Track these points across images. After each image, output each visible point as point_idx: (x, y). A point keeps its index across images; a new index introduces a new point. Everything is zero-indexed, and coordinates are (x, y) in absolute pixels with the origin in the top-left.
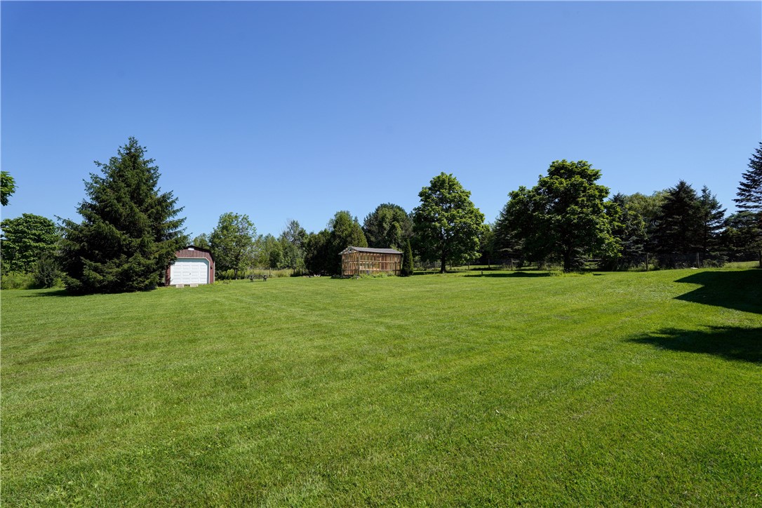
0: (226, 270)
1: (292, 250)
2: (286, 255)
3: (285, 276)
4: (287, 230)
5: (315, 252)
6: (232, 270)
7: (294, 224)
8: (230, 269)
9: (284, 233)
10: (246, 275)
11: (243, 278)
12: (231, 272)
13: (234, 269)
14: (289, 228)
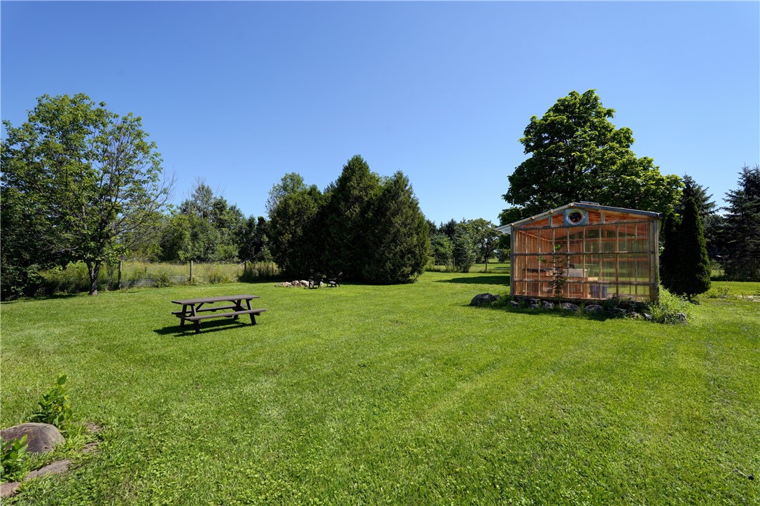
0: (64, 264)
1: (204, 230)
2: (195, 237)
3: (226, 281)
4: (191, 199)
5: (299, 231)
6: (81, 265)
7: (204, 192)
8: (75, 259)
9: (187, 204)
10: (123, 279)
11: (115, 287)
12: (77, 268)
13: (88, 261)
14: (193, 196)
